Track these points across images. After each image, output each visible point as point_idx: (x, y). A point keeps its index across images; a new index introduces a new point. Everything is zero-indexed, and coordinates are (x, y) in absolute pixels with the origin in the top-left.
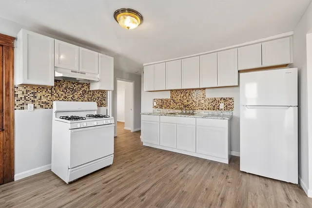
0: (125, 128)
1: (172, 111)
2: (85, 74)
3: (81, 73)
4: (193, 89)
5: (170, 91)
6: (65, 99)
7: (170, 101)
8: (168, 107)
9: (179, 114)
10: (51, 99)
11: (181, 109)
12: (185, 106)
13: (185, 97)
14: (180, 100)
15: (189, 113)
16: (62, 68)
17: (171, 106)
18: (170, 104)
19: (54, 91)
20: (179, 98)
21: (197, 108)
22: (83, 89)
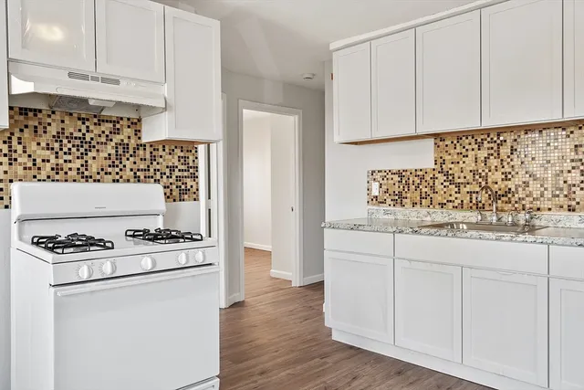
0: (275, 272)
1: (440, 216)
2: (117, 82)
3: (104, 80)
4: (528, 129)
5: (432, 141)
6: (58, 173)
7: (434, 178)
8: (426, 199)
9: (472, 226)
10: (8, 177)
11: (479, 207)
12: (497, 197)
13: (493, 162)
14: (474, 172)
15: (514, 224)
16: (33, 64)
17: (437, 198)
18: (433, 188)
19: (20, 148)
20: (469, 164)
21: (548, 204)
22: (117, 139)
